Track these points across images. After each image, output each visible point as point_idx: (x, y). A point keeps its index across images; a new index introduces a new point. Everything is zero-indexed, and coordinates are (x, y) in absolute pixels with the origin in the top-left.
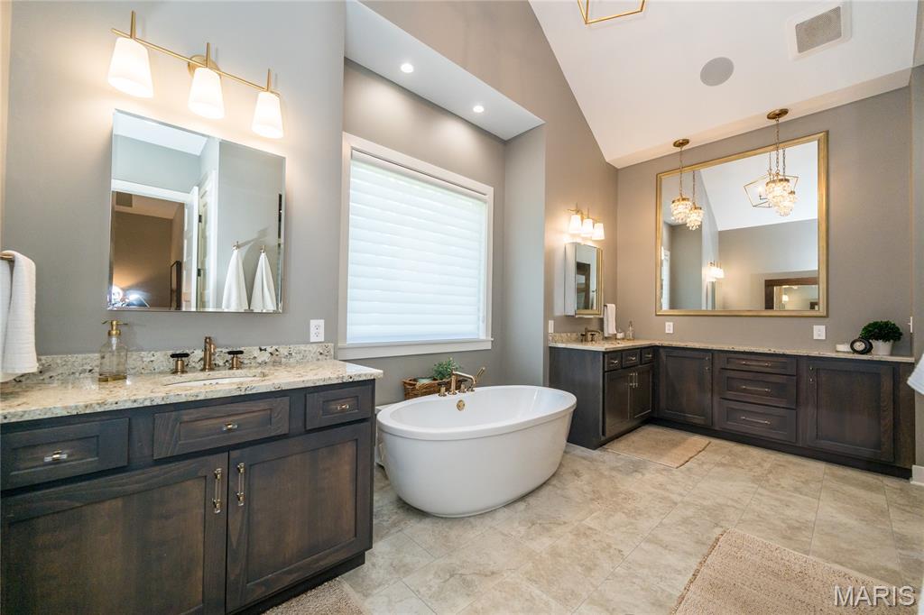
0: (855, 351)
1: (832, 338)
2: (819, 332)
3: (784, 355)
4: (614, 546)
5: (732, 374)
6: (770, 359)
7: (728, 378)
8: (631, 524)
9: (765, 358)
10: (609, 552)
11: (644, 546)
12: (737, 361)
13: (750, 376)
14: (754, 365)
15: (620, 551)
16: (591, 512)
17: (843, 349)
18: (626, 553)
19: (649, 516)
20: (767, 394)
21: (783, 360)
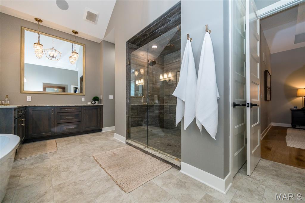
0: (92, 104)
1: (86, 101)
2: (83, 99)
3: (78, 106)
4: (76, 181)
5: (63, 114)
6: (74, 107)
7: (61, 115)
8: (70, 172)
9: (73, 108)
10: (78, 184)
11: (83, 173)
12: (64, 109)
13: (68, 114)
14: (69, 110)
15: (80, 180)
16: (51, 180)
17: (89, 104)
18: (83, 179)
19: (72, 167)
20: (73, 119)
21: (77, 107)
